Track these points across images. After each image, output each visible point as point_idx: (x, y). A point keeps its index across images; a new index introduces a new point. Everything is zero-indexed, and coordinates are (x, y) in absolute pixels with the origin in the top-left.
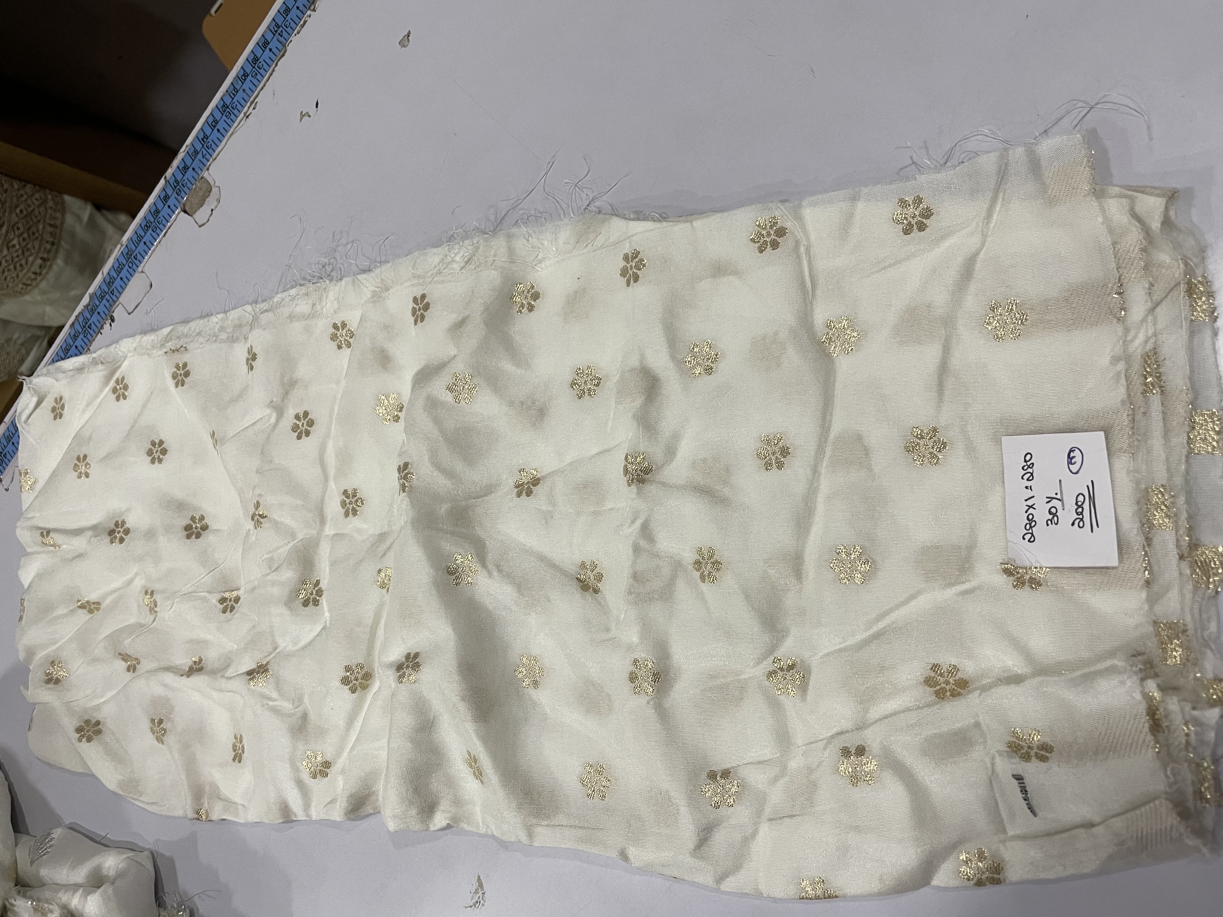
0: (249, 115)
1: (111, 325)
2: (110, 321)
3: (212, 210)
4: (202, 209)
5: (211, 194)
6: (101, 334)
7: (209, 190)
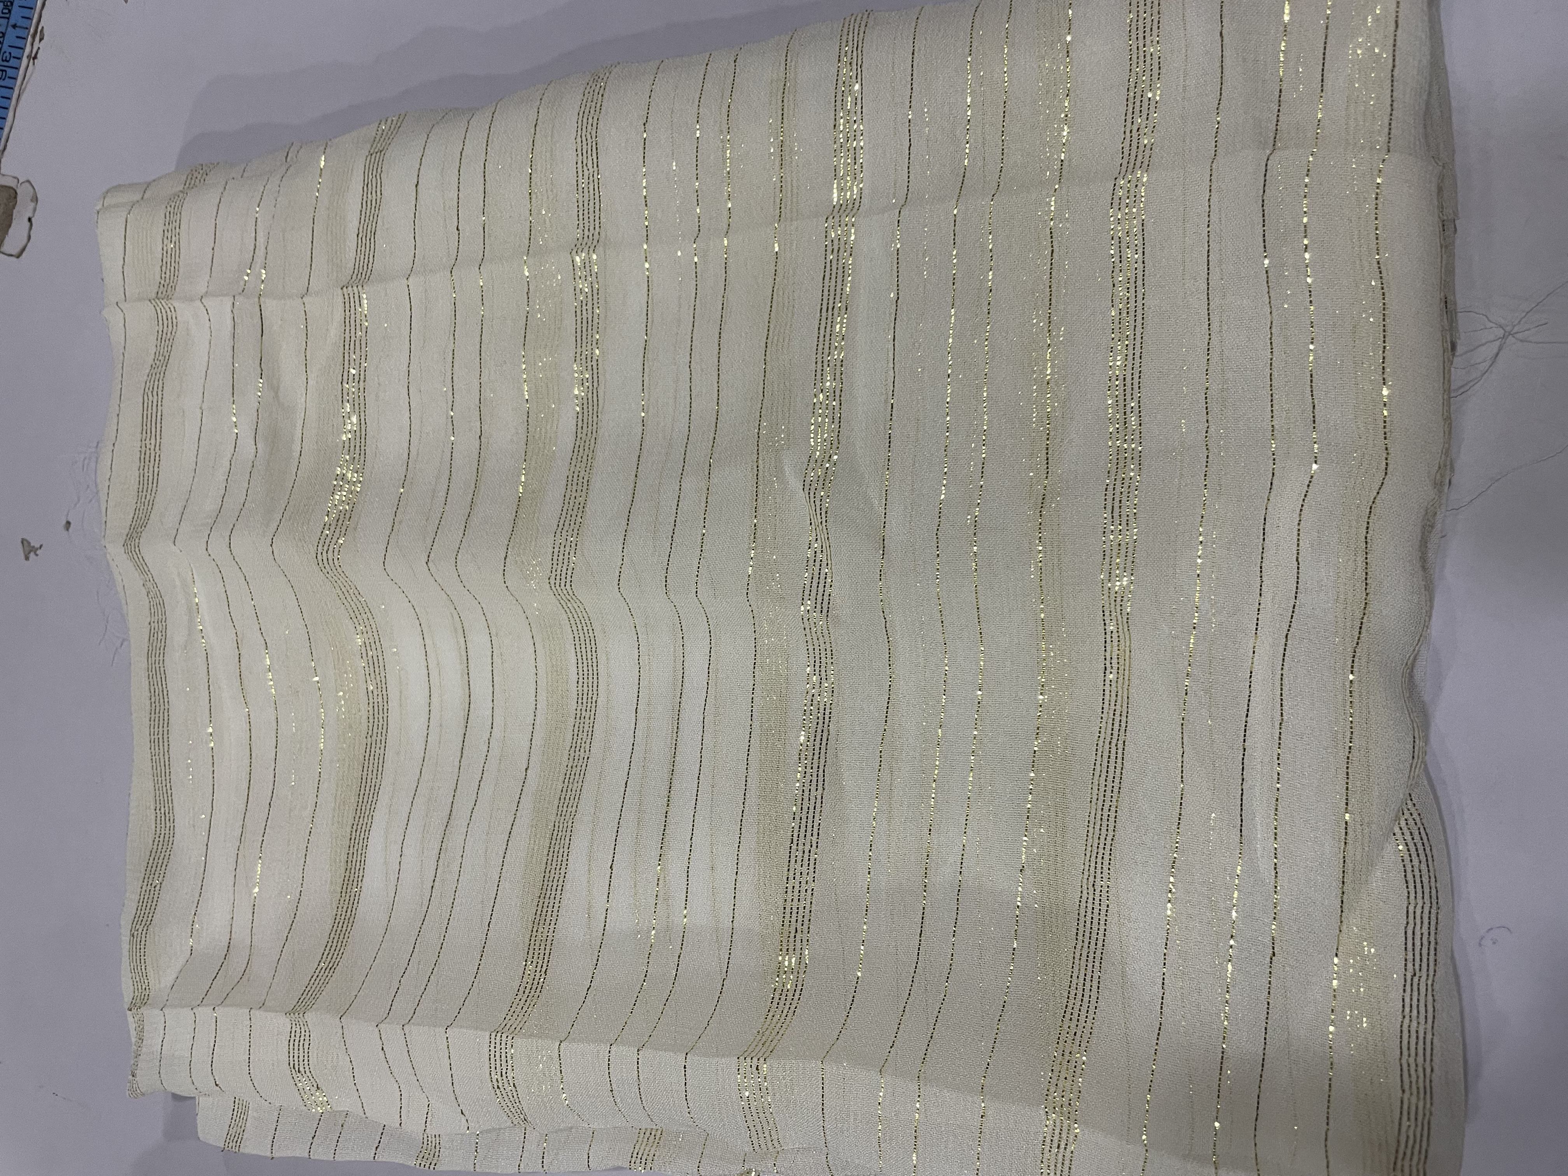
0: (37, 53)
3: (30, 220)
4: (11, 231)
5: (19, 198)
7: (13, 196)
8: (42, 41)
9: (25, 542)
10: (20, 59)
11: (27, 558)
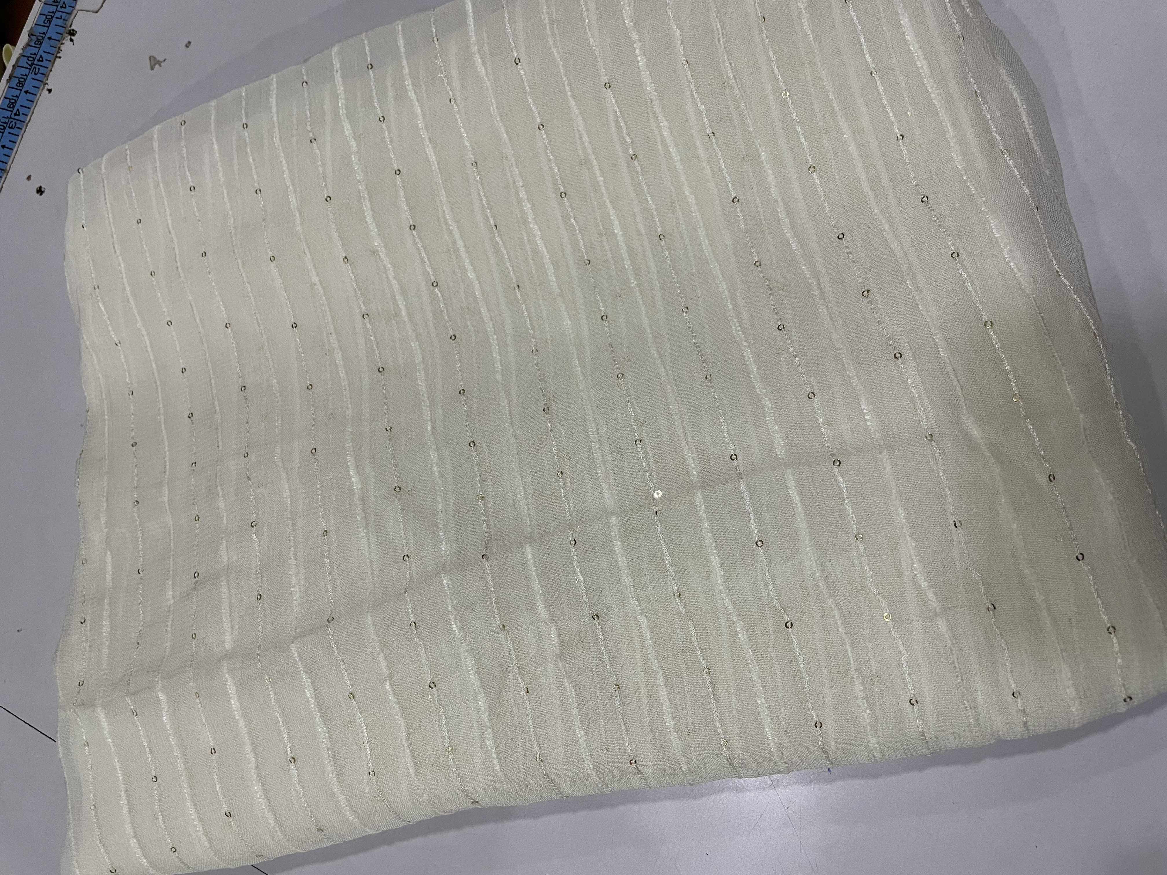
1: (72, 40)
2: (69, 37)
6: (60, 57)
9: (152, 59)
11: (152, 68)
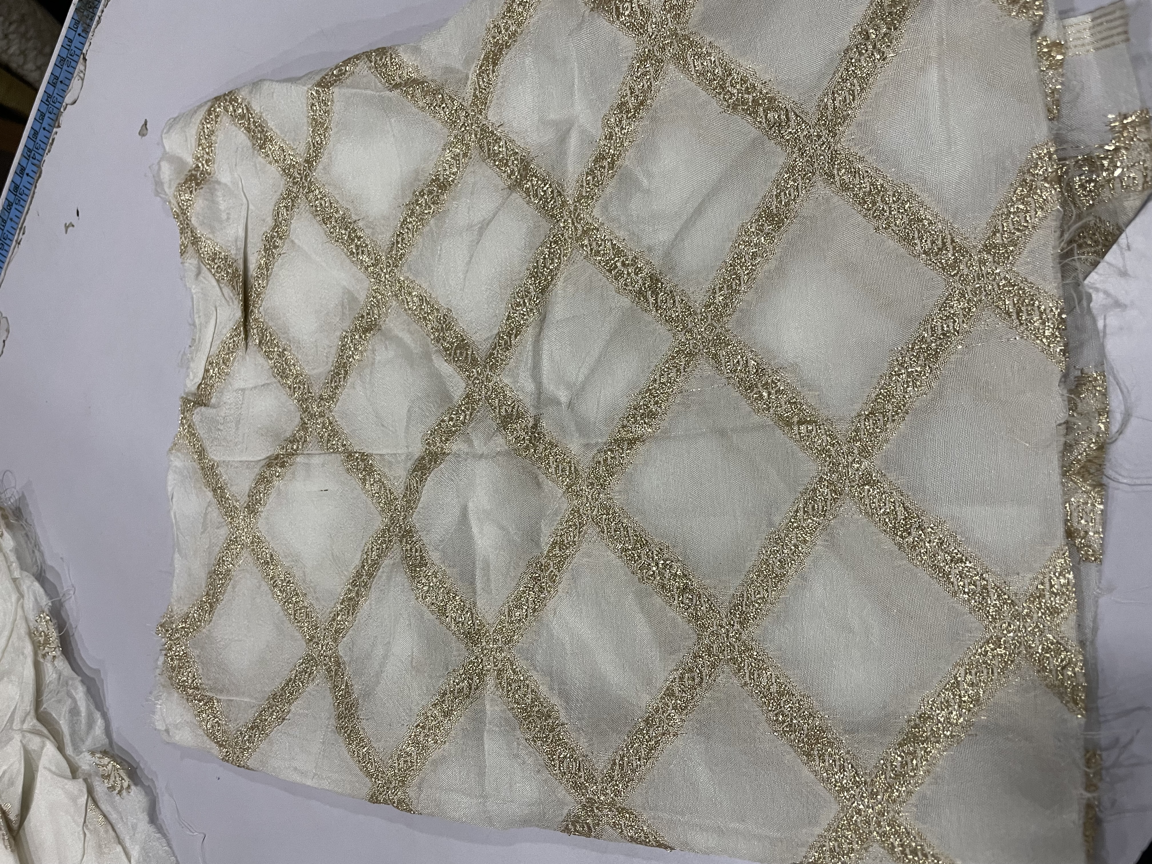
0: (20, 241)
3: (4, 341)
8: (24, 235)
10: (11, 241)
